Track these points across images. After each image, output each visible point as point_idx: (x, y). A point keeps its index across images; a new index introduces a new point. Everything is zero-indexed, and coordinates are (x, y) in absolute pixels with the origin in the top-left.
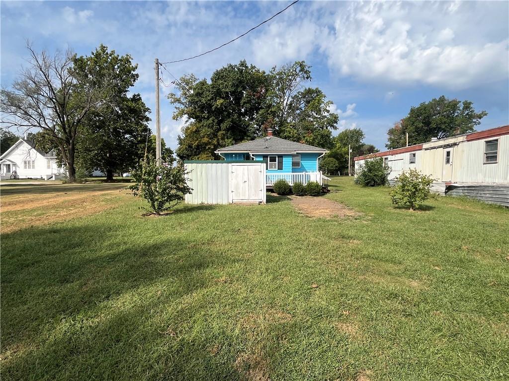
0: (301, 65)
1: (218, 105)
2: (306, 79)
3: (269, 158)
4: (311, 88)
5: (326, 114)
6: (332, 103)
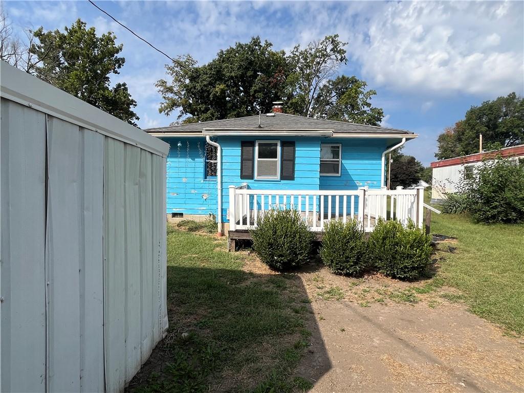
0: (333, 41)
1: (217, 92)
2: (339, 61)
3: (257, 148)
5: (366, 108)
6: (375, 94)
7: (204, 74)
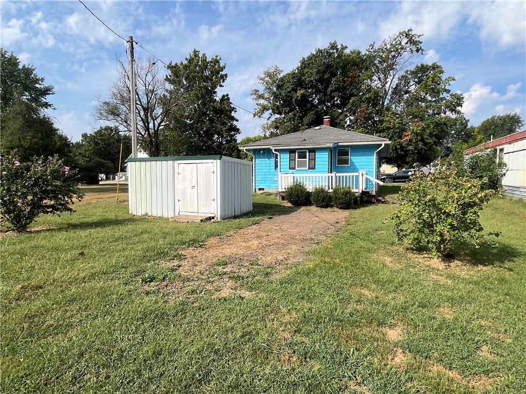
0: (407, 35)
1: (298, 97)
2: (415, 53)
3: (297, 154)
4: (425, 64)
5: (445, 95)
6: (454, 80)
7: (288, 82)
